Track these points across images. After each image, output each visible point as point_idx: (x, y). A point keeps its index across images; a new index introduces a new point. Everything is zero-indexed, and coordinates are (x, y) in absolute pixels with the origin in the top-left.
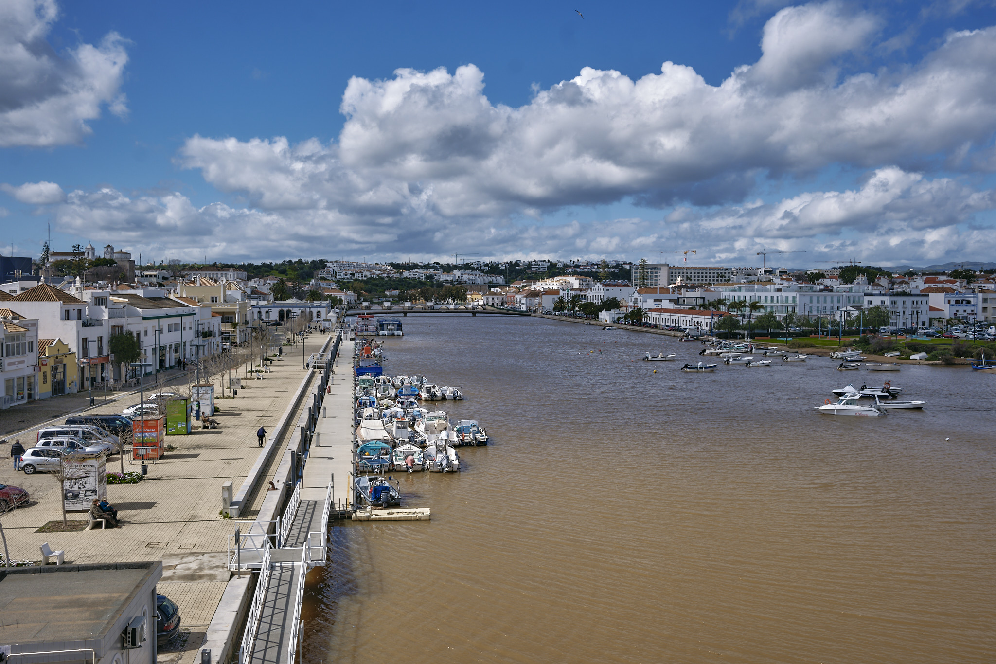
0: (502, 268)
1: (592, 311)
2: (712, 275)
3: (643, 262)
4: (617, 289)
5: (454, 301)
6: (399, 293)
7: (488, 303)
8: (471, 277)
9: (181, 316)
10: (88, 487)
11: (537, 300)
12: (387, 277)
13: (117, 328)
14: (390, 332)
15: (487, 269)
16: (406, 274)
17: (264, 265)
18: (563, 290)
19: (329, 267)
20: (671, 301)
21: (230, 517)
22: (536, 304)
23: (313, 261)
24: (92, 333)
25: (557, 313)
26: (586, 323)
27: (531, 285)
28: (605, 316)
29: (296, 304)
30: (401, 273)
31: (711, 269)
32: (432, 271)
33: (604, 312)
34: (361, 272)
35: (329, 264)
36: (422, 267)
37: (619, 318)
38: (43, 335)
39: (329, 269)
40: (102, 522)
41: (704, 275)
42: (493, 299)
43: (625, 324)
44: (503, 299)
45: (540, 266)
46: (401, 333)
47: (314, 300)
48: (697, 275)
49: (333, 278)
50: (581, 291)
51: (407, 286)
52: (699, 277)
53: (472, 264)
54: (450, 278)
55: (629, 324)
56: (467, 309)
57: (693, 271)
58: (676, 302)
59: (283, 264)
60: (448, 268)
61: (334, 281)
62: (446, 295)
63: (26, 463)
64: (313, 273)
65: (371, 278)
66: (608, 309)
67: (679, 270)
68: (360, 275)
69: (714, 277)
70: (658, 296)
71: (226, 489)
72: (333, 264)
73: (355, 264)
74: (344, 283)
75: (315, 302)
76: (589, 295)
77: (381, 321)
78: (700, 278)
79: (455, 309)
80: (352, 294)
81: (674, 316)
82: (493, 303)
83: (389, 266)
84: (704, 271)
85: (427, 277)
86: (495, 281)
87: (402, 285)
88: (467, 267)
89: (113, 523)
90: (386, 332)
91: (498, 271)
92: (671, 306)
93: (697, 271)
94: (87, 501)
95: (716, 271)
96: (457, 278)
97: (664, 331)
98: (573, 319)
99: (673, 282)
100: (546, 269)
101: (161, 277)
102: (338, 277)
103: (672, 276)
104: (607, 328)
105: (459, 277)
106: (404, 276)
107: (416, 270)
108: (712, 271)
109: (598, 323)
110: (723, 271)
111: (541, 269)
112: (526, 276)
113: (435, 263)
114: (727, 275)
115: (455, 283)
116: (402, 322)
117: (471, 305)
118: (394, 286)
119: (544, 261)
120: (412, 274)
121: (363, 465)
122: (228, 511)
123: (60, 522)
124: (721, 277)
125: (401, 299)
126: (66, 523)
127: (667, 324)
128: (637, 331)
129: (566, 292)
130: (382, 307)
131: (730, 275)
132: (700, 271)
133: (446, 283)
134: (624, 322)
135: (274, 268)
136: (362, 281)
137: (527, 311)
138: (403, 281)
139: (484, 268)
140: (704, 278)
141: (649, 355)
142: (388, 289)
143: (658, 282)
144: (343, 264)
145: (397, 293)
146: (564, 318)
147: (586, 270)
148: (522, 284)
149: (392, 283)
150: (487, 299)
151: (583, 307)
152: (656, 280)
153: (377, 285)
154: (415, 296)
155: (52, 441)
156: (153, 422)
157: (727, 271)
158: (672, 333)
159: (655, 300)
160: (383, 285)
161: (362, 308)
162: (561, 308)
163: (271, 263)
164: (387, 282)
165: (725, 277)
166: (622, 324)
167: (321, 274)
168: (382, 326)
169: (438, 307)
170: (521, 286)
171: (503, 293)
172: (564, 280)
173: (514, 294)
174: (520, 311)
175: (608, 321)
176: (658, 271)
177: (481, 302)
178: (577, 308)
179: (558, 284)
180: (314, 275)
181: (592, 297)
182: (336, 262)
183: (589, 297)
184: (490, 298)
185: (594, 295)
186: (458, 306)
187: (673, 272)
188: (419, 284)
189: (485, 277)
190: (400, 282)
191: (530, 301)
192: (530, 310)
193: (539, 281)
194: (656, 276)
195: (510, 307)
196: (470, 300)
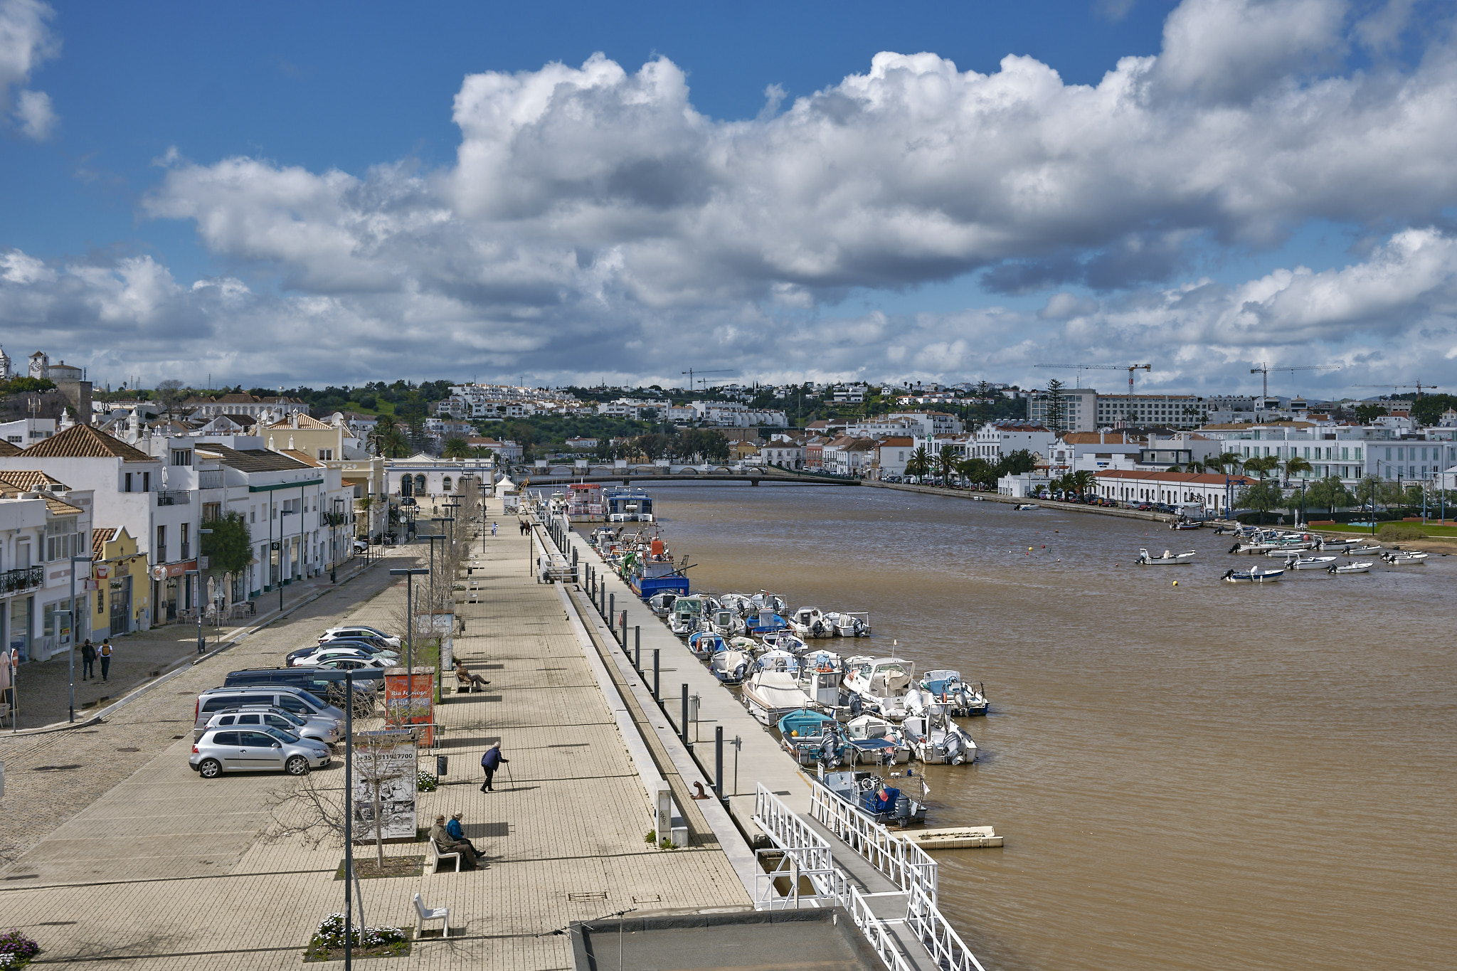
1: (983, 475)
2: (1174, 409)
3: (1055, 386)
4: (1025, 435)
5: (704, 458)
6: (599, 444)
7: (770, 462)
8: (726, 414)
9: (302, 484)
11: (870, 455)
12: (568, 414)
13: (210, 508)
15: (751, 399)
18: (921, 438)
19: (457, 395)
20: (1128, 456)
22: (868, 463)
23: (426, 385)
24: (174, 517)
25: (912, 479)
26: (976, 498)
27: (844, 428)
28: (1012, 485)
30: (594, 407)
31: (1171, 398)
32: (651, 403)
33: (1009, 477)
34: (517, 405)
35: (456, 390)
36: (628, 395)
37: (1039, 488)
38: (100, 521)
39: (458, 398)
41: (1160, 409)
42: (780, 454)
43: (1052, 499)
44: (798, 454)
45: (850, 393)
46: (650, 517)
48: (1146, 409)
49: (466, 416)
50: (954, 438)
51: (607, 431)
52: (1150, 413)
53: (722, 389)
54: (685, 416)
55: (1059, 499)
56: (731, 472)
57: (1139, 403)
58: (1139, 458)
59: (369, 388)
60: (681, 397)
61: (467, 421)
62: (691, 447)
64: (426, 407)
65: (537, 416)
66: (1016, 472)
67: (1114, 400)
68: (516, 411)
69: (1177, 413)
70: (1103, 447)
72: (463, 390)
73: (505, 390)
74: (488, 425)
76: (971, 446)
77: (612, 495)
78: (1153, 416)
79: (709, 473)
80: (513, 444)
81: (1130, 484)
82: (780, 463)
83: (567, 393)
84: (1160, 403)
85: (644, 414)
86: (770, 422)
87: (597, 428)
88: (712, 395)
91: (772, 401)
92: (1129, 466)
93: (1146, 403)
95: (1181, 403)
96: (699, 415)
97: (1132, 512)
98: (947, 491)
99: (1111, 422)
100: (861, 399)
101: (144, 413)
102: (474, 414)
103: (1101, 412)
104: (1023, 506)
105: (702, 414)
106: (600, 412)
107: (620, 400)
108: (1174, 403)
109: (999, 497)
110: (1194, 403)
111: (852, 399)
113: (652, 387)
114: (1201, 410)
115: (697, 425)
117: (739, 466)
118: (582, 431)
119: (856, 384)
120: (614, 407)
124: (1191, 413)
125: (604, 454)
127: (1111, 497)
128: (1078, 511)
129: (926, 441)
130: (573, 468)
131: (1207, 409)
132: (1153, 403)
133: (679, 424)
134: (1049, 496)
135: (356, 396)
136: (522, 420)
137: (850, 477)
138: (599, 421)
139: (747, 397)
140: (1160, 416)
141: (1145, 554)
142: (571, 436)
143: (1077, 422)
144: (483, 390)
145: (593, 443)
146: (928, 489)
147: (935, 400)
148: (827, 426)
149: (579, 425)
150: (770, 454)
151: (966, 468)
152: (1072, 419)
153: (550, 429)
157: (1201, 403)
159: (1098, 456)
160: (561, 429)
161: (539, 472)
162: (920, 469)
163: (345, 388)
164: (568, 423)
165: (1197, 413)
166: (1046, 499)
167: (441, 407)
168: (614, 504)
169: (678, 468)
170: (826, 430)
171: (798, 443)
172: (907, 419)
173: (820, 445)
174: (834, 476)
175: (1017, 494)
176: (1076, 403)
177: (757, 460)
178: (953, 472)
179: (896, 426)
180: (429, 410)
181: (976, 450)
182: (469, 385)
183: (971, 450)
184: (775, 452)
185: (981, 445)
186: (714, 468)
187: (1104, 406)
188: (629, 427)
189: (751, 414)
190: (593, 422)
191: (855, 458)
192: (855, 473)
193: (861, 421)
194: (1072, 412)
195: (814, 469)
196: (734, 455)
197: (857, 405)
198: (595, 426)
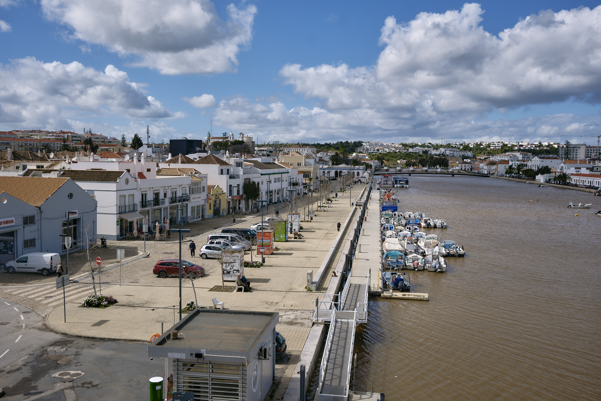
0: (471, 146)
1: (531, 174)
3: (568, 143)
4: (549, 160)
5: (440, 167)
6: (406, 162)
7: (462, 169)
8: (451, 152)
9: (281, 173)
10: (235, 268)
11: (494, 167)
12: (399, 152)
13: (247, 180)
14: (401, 185)
15: (462, 147)
16: (411, 150)
17: (326, 144)
18: (512, 161)
19: (364, 146)
20: (587, 168)
21: (311, 291)
22: (494, 170)
23: (355, 142)
24: (234, 182)
25: (507, 175)
26: (527, 182)
27: (490, 158)
28: (540, 178)
29: (345, 167)
30: (408, 150)
32: (426, 148)
33: (540, 175)
34: (383, 149)
35: (364, 144)
36: (421, 146)
37: (550, 180)
38: (210, 183)
39: (364, 147)
40: (242, 288)
42: (465, 166)
43: (554, 183)
44: (471, 166)
45: (496, 145)
46: (408, 186)
47: (355, 165)
49: (367, 152)
50: (524, 161)
51: (411, 158)
53: (452, 144)
54: (438, 153)
55: (557, 184)
56: (448, 172)
58: (592, 169)
59: (337, 144)
60: (437, 147)
61: (367, 154)
62: (436, 163)
63: (202, 252)
65: (389, 152)
66: (543, 173)
67: (593, 148)
68: (383, 151)
70: (578, 165)
71: (309, 274)
72: (366, 144)
73: (380, 144)
74: (373, 155)
75: (356, 166)
76: (529, 164)
77: (396, 179)
79: (441, 172)
80: (378, 162)
81: (590, 179)
82: (465, 169)
83: (400, 145)
85: (423, 152)
86: (466, 155)
87: (408, 157)
88: (449, 146)
89: (248, 289)
90: (399, 185)
91: (468, 148)
92: (587, 172)
94: (234, 276)
96: (442, 153)
97: (582, 189)
98: (518, 180)
99: (589, 156)
100: (500, 147)
101: (269, 151)
102: (369, 152)
103: (588, 152)
104: (542, 186)
105: (443, 152)
106: (410, 151)
107: (417, 148)
109: (535, 182)
111: (497, 147)
112: (487, 152)
113: (428, 143)
115: (441, 156)
116: (408, 179)
117: (451, 170)
118: (403, 158)
119: (499, 142)
120: (414, 150)
121: (387, 264)
122: (310, 287)
123: (221, 286)
125: (408, 165)
126: (224, 287)
127: (584, 184)
128: (562, 188)
129: (514, 162)
130: (396, 170)
133: (435, 156)
134: (553, 182)
135: (332, 146)
136: (384, 154)
137: (487, 174)
139: (460, 147)
141: (571, 204)
142: (399, 159)
143: (578, 156)
144: (372, 144)
145: (404, 162)
146: (512, 179)
147: (527, 148)
148: (484, 157)
149: (402, 155)
150: (462, 166)
151: (525, 172)
152: (576, 155)
153: (392, 157)
154: (416, 163)
155: (215, 242)
156: (268, 233)
158: (588, 190)
159: (576, 168)
160: (396, 157)
161: (384, 171)
162: (510, 172)
163: (330, 143)
164: (399, 155)
166: (552, 183)
167: (359, 149)
168: (396, 181)
169: (430, 170)
170: (484, 158)
171: (472, 162)
172: (512, 155)
173: (479, 163)
174: (483, 174)
175: (542, 181)
176: (578, 149)
177: (457, 168)
178: (521, 173)
179: (508, 157)
180: (355, 150)
181: (531, 166)
182: (368, 142)
183: (529, 166)
184: (463, 165)
185: (533, 164)
186: (442, 170)
187: (589, 150)
188: (418, 156)
189: (460, 152)
190: (407, 155)
191: (490, 168)
192: (489, 173)
193: (496, 155)
194: (576, 152)
195: (476, 171)
196: (450, 166)
197: (498, 149)
198: (408, 155)
